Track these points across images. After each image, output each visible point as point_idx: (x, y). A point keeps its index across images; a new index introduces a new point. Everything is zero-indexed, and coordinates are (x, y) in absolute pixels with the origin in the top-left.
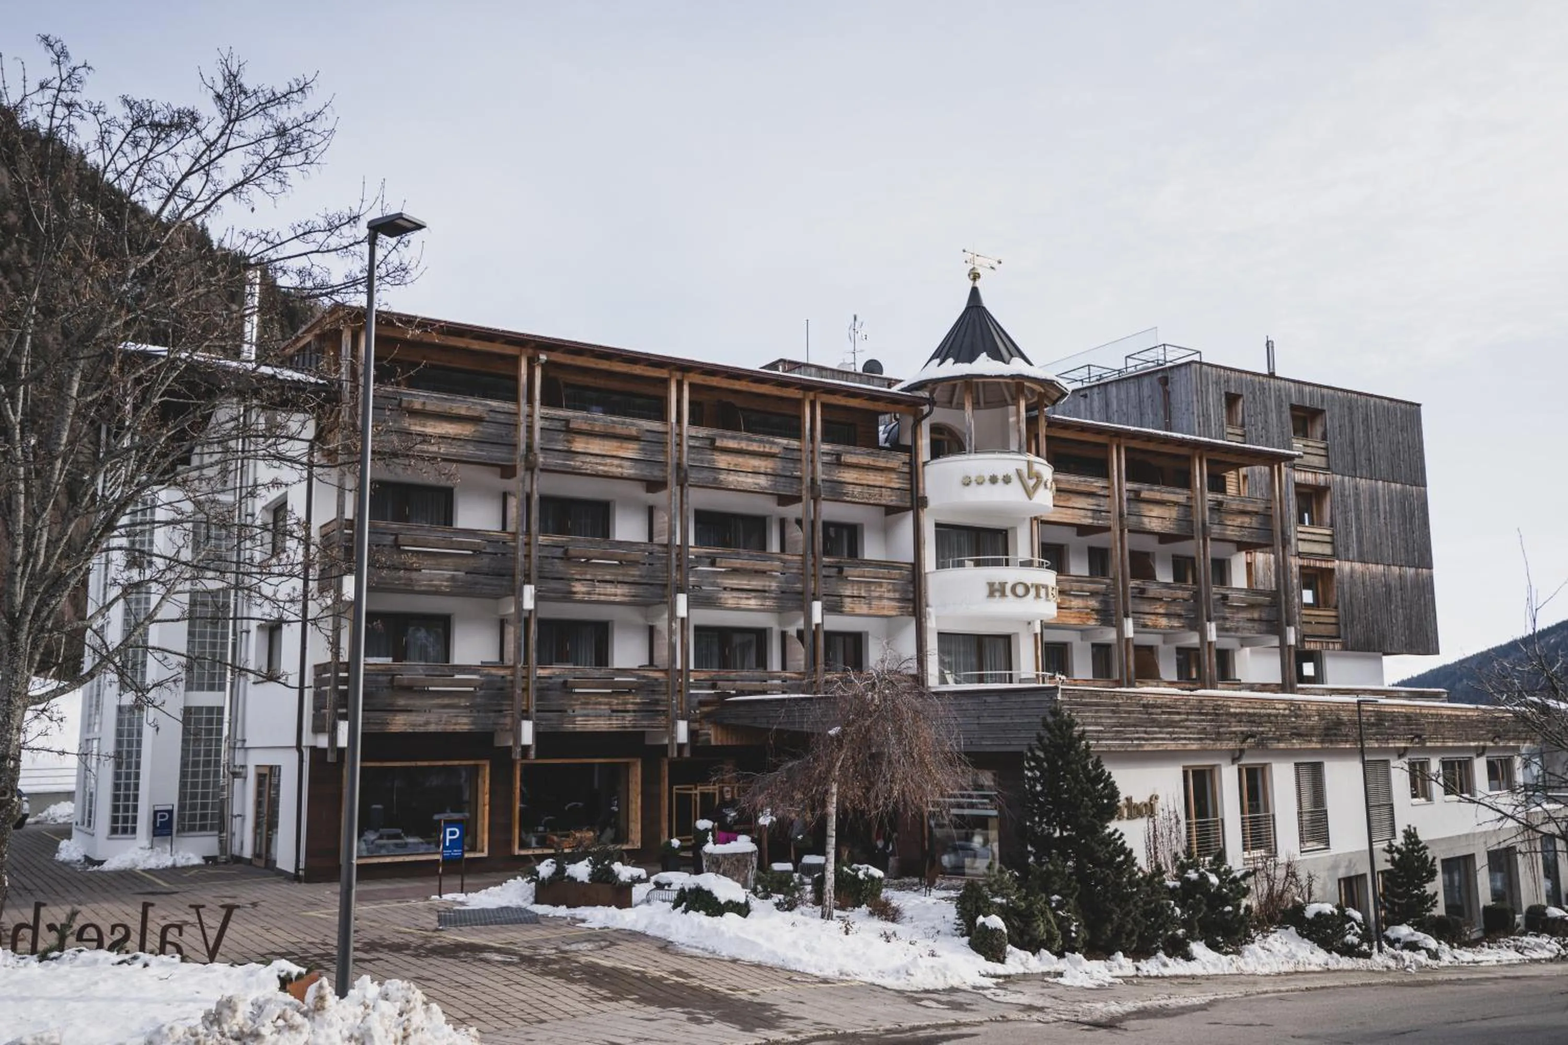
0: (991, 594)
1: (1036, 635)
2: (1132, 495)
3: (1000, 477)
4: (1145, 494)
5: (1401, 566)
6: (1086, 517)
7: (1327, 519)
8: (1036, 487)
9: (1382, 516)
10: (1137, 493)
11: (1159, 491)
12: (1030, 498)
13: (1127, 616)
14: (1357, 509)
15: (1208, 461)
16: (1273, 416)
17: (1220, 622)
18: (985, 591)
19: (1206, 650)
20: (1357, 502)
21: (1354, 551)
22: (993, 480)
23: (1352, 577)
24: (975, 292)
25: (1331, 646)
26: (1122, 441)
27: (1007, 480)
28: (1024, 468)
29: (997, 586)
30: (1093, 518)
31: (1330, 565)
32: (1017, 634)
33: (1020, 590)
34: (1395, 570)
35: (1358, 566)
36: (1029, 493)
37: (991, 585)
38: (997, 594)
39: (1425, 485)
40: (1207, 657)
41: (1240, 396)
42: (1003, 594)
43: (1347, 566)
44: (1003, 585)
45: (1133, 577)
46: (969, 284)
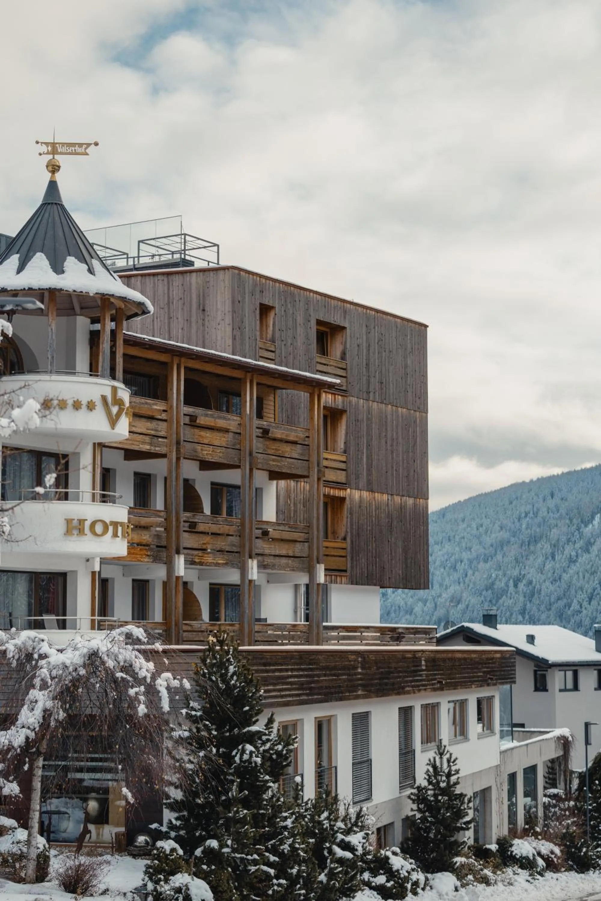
0: (68, 532)
1: (93, 573)
2: (187, 420)
3: (84, 402)
4: (201, 420)
5: (403, 496)
6: (144, 443)
7: (341, 445)
8: (118, 415)
9: (389, 443)
10: (193, 418)
11: (212, 416)
12: (113, 429)
13: (178, 552)
14: (369, 434)
15: (258, 384)
16: (300, 331)
17: (260, 558)
18: (62, 528)
19: (246, 587)
20: (369, 427)
21: (363, 481)
22: (77, 406)
23: (360, 507)
24: (53, 186)
25: (339, 579)
26: (183, 360)
27: (91, 406)
28: (108, 393)
29: (75, 522)
30: (151, 444)
31: (342, 494)
32: (75, 572)
33: (99, 528)
34: (397, 499)
35: (365, 494)
36: (113, 422)
37: (69, 522)
38: (75, 532)
39: (426, 412)
40: (247, 596)
41: (272, 308)
42: (81, 532)
43: (356, 494)
44: (81, 522)
45: (185, 510)
46: (47, 176)
